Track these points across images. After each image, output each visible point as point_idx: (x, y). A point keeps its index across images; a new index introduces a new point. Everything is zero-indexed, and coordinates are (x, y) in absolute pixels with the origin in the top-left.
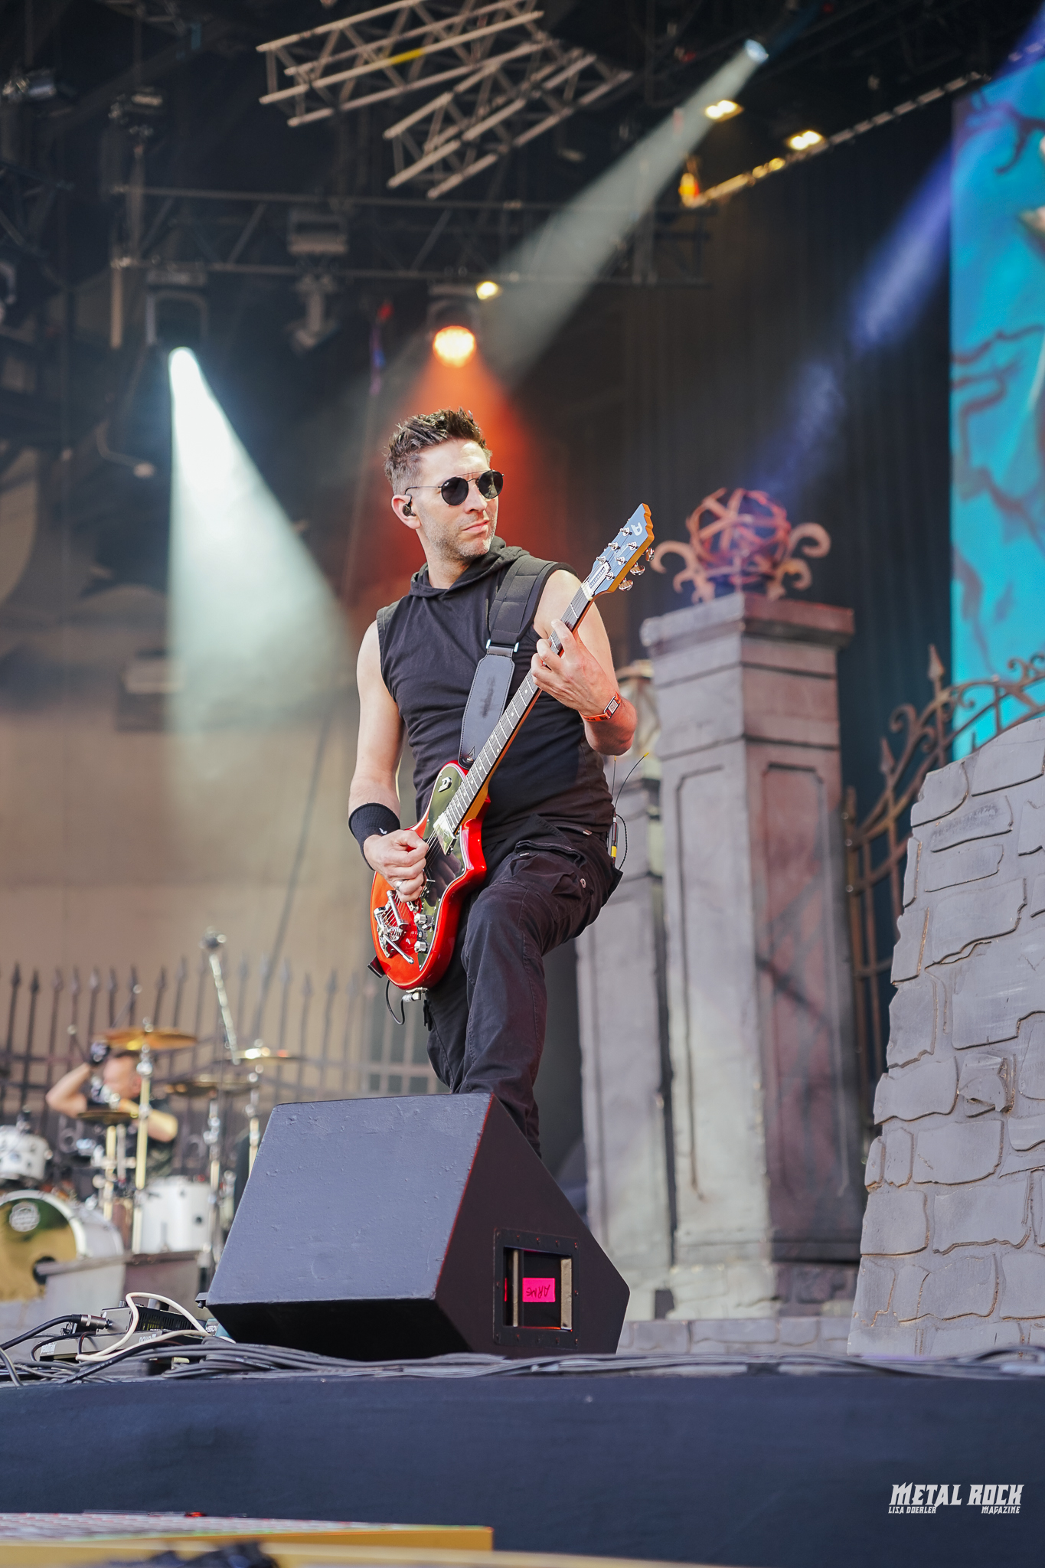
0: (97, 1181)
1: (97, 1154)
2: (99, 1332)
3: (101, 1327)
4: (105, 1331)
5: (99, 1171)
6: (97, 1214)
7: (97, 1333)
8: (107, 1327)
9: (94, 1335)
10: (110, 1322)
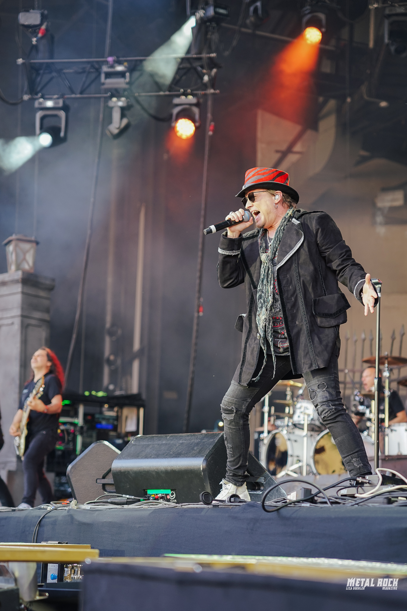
0: (368, 424)
1: (368, 411)
2: (365, 485)
3: (366, 483)
4: (368, 485)
5: (369, 420)
6: (369, 438)
7: (364, 486)
8: (369, 483)
9: (363, 486)
10: (370, 481)
